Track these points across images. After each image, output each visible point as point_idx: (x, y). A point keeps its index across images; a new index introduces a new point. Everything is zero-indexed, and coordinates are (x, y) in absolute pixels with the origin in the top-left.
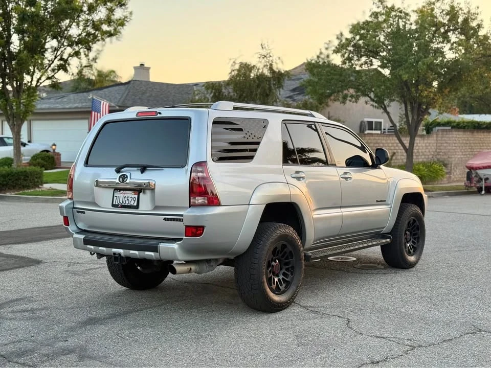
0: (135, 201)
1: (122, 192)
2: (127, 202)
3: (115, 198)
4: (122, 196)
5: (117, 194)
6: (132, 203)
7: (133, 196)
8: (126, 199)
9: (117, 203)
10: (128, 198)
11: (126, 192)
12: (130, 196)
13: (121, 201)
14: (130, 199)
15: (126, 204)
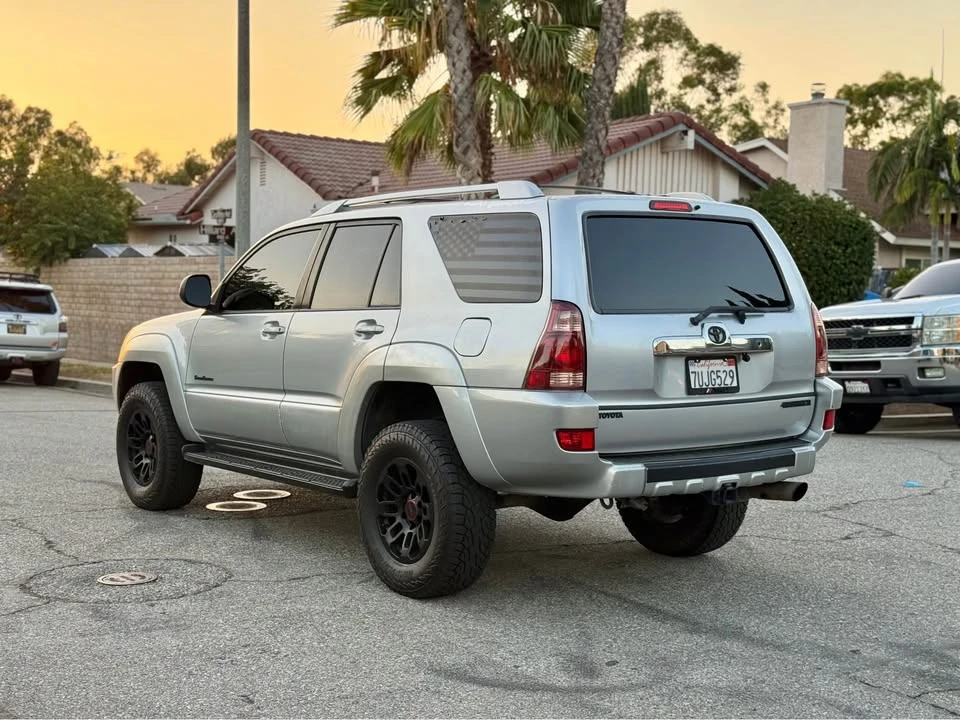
0: (732, 377)
1: (703, 362)
2: (718, 381)
3: (692, 376)
4: (705, 370)
5: (694, 368)
6: (728, 381)
7: (728, 369)
8: (714, 376)
9: (698, 387)
10: (719, 374)
11: (712, 361)
12: (722, 368)
13: (706, 380)
14: (723, 376)
15: (717, 386)
